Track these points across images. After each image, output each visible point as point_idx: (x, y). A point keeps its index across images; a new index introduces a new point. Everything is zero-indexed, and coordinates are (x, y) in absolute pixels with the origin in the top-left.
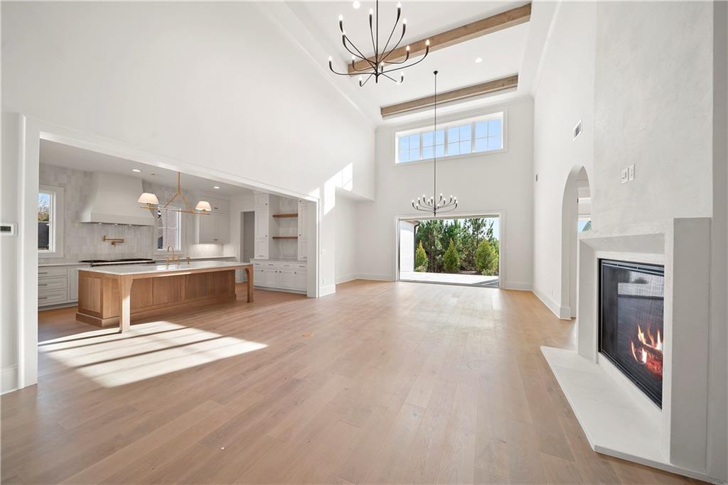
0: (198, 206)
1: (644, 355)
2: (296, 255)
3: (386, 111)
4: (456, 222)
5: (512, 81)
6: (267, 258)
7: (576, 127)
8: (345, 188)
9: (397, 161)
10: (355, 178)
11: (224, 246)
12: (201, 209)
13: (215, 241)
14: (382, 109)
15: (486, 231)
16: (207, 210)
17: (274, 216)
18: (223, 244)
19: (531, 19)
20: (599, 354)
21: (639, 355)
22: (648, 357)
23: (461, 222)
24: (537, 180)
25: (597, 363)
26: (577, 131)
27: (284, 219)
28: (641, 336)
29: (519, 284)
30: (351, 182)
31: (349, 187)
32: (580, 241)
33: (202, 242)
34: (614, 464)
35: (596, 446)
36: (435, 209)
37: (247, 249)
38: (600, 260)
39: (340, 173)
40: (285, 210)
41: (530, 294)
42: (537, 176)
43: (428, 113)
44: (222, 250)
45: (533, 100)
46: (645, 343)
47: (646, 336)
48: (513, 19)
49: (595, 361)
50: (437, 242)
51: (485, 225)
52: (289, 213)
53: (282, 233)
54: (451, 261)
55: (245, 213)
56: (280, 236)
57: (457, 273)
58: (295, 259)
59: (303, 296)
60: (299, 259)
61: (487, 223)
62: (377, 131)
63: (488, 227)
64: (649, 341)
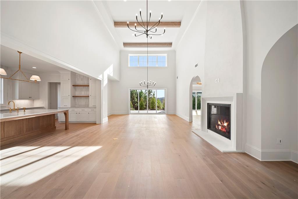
0: (31, 78)
1: (220, 127)
2: (88, 105)
3: (125, 44)
4: (141, 91)
5: (170, 44)
6: (70, 107)
7: (196, 64)
8: (110, 75)
9: (129, 66)
10: (114, 71)
11: (35, 101)
12: (34, 80)
13: (30, 98)
14: (124, 43)
15: (153, 95)
16: (38, 80)
17: (73, 85)
18: (33, 100)
19: (181, 27)
20: (208, 129)
21: (218, 128)
22: (221, 128)
23: (144, 91)
24: (177, 78)
25: (207, 132)
26: (196, 66)
27: (78, 87)
28: (219, 123)
29: (172, 112)
30: (112, 73)
31: (112, 75)
32: (202, 98)
33: (20, 98)
34: (228, 154)
35: (223, 151)
36: (148, 86)
37: (53, 103)
38: (208, 103)
39: (109, 68)
40: (80, 82)
41: (175, 115)
42: (177, 77)
43: (145, 49)
44: (33, 103)
45: (175, 52)
46: (220, 124)
47: (221, 122)
48: (176, 25)
49: (207, 131)
50: (135, 98)
51: (152, 92)
52: (81, 84)
53: (77, 94)
54: (142, 105)
55: (50, 83)
56: (76, 96)
57: (144, 110)
58: (87, 106)
59: (95, 124)
60: (90, 106)
61: (153, 92)
62: (121, 52)
63: (153, 93)
64: (222, 124)
